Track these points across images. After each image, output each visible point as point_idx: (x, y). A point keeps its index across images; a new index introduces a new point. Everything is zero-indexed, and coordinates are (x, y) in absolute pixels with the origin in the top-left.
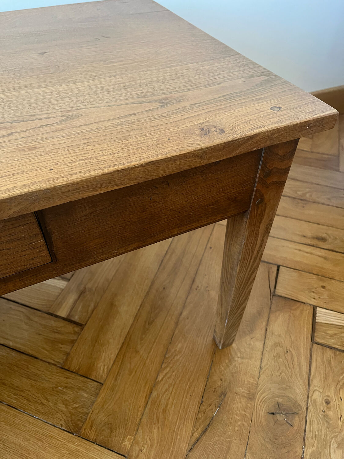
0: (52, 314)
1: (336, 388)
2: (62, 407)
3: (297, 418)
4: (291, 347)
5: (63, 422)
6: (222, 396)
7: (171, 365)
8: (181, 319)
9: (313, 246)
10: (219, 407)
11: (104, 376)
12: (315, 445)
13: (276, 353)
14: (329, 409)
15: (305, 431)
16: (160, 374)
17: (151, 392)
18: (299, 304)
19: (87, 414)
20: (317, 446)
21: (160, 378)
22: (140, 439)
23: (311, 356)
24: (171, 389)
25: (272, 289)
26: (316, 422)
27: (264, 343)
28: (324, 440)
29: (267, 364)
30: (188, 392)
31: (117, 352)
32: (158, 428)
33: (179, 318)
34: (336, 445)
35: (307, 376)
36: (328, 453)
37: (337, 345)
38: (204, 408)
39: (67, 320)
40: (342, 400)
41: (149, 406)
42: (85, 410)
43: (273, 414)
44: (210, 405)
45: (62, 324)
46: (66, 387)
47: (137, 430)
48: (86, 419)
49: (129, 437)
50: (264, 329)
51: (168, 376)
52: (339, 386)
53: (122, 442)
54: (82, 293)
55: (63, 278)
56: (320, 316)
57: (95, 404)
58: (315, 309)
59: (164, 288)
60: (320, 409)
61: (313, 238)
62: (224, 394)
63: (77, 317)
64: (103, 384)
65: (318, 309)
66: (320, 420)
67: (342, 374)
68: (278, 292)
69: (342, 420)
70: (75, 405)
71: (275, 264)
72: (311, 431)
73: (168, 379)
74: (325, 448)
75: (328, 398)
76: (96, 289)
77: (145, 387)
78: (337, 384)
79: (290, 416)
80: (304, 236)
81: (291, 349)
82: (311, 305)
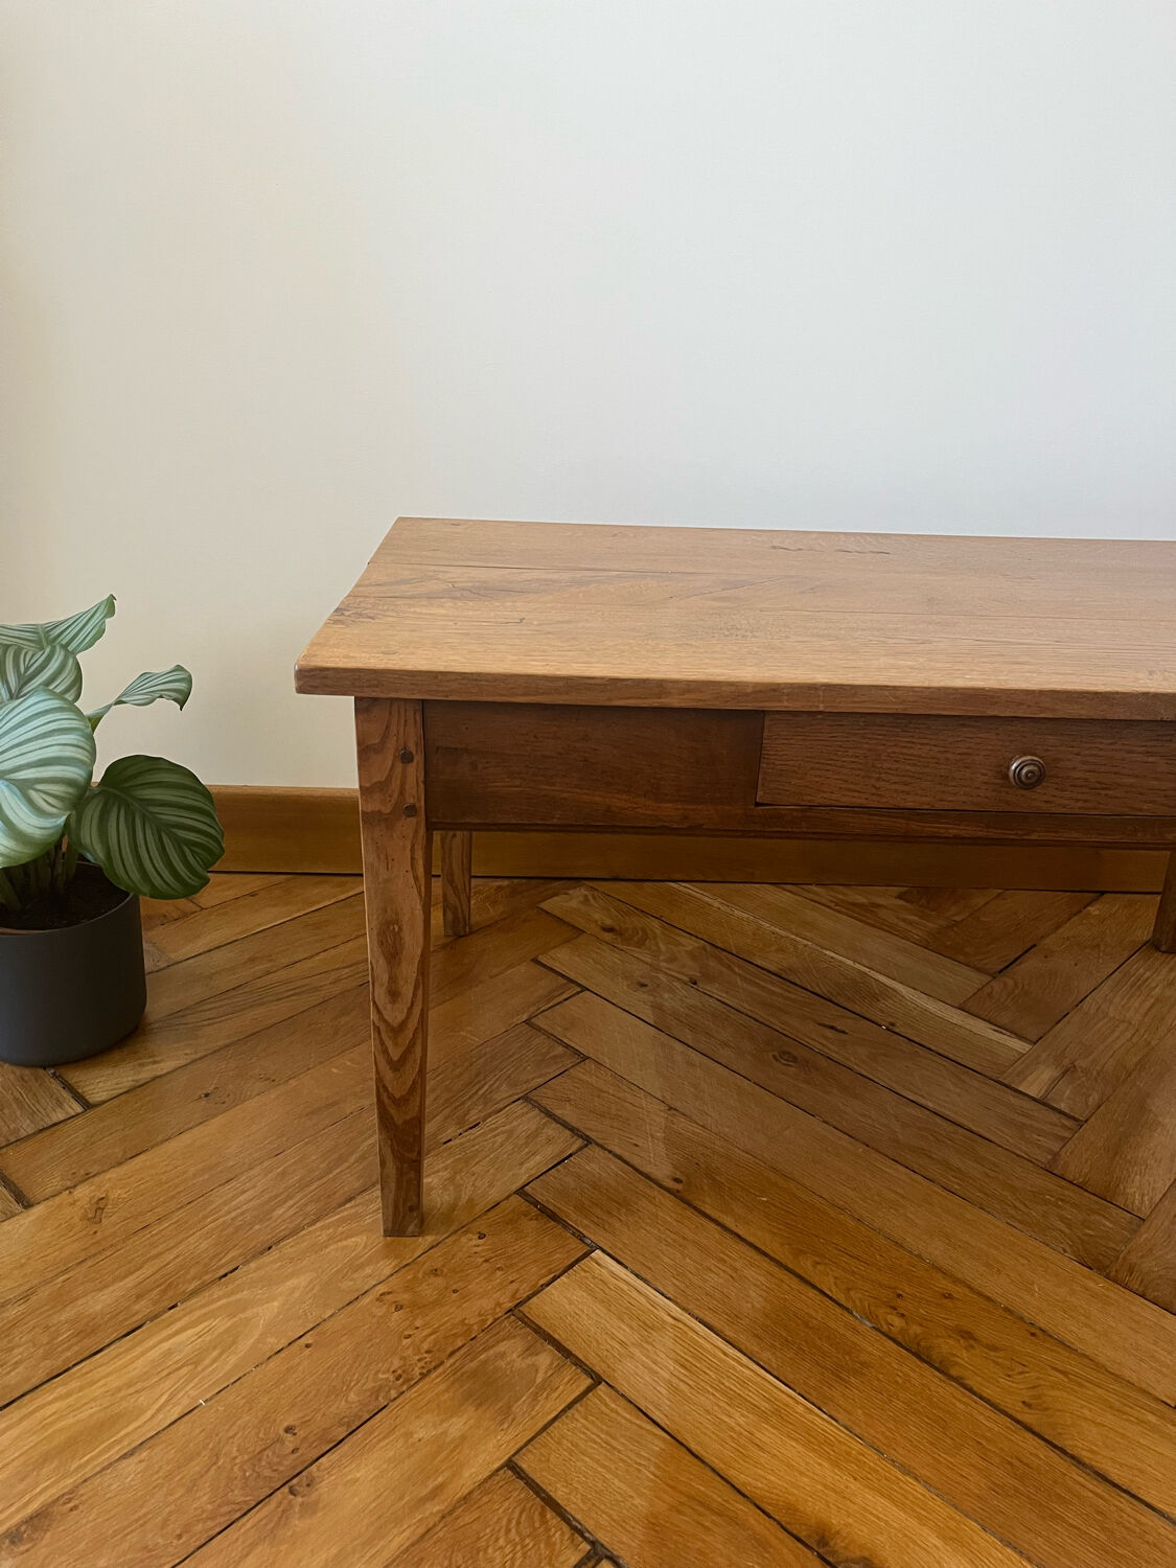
0: (1007, 1087)
2: (1061, 1226)
5: (1067, 1248)
11: (1146, 1210)
19: (1118, 1251)
31: (1168, 1183)
39: (1043, 1103)
42: (1113, 1245)
45: (1032, 1105)
46: (1062, 1200)
48: (1117, 1258)
54: (1068, 1071)
55: (1021, 1037)
57: (1133, 1243)
63: (1063, 1104)
64: (1144, 1220)
70: (1088, 1231)
76: (1098, 1074)
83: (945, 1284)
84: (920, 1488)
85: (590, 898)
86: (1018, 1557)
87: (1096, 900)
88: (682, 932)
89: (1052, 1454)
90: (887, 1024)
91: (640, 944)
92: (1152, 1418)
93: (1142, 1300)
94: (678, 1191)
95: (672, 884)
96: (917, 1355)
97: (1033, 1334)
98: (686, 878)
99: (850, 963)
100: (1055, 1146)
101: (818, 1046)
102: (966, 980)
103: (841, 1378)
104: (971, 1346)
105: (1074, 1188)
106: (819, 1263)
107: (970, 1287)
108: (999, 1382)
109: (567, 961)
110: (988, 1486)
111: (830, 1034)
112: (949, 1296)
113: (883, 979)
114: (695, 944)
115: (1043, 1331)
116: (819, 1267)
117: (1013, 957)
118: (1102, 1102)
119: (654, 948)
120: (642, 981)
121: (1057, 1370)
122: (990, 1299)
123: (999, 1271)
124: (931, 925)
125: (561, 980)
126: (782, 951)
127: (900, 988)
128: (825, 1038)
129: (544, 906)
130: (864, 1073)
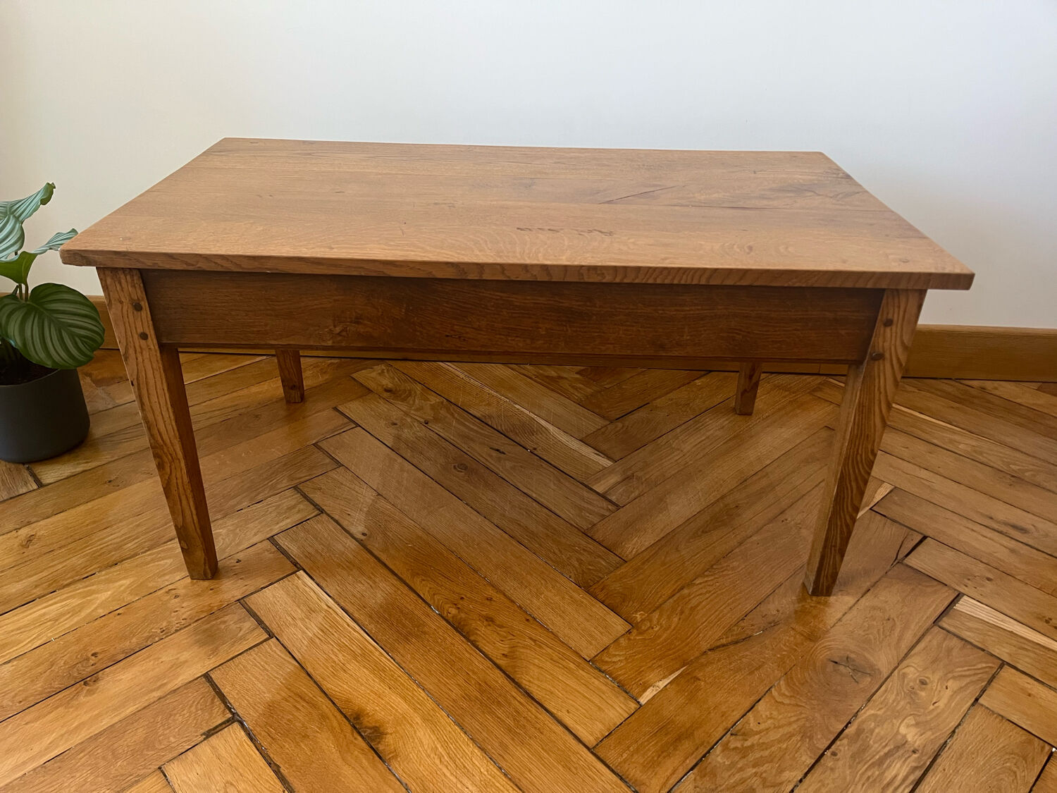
0: (586, 486)
1: (946, 675)
2: (576, 564)
3: (868, 679)
4: (898, 617)
5: (572, 575)
6: (773, 624)
7: (716, 576)
8: (747, 541)
9: (1001, 532)
10: (763, 631)
11: (630, 557)
12: (883, 711)
13: (871, 615)
14: (922, 690)
15: (874, 694)
16: (700, 579)
17: (682, 588)
18: (936, 582)
19: (602, 579)
20: (885, 712)
21: (697, 582)
22: (654, 619)
23: (923, 635)
24: (708, 595)
25: (900, 556)
26: (895, 693)
27: (858, 600)
28: (898, 711)
29: (851, 620)
30: (729, 605)
31: (653, 542)
32: (680, 619)
33: (746, 540)
34: (912, 722)
35: (906, 651)
36: (898, 724)
37: (975, 640)
38: (743, 624)
39: (603, 496)
40: (947, 688)
41: (675, 598)
42: (600, 575)
43: (836, 663)
44: (752, 625)
45: (596, 497)
46: (584, 550)
47: (654, 611)
48: (598, 582)
49: (642, 612)
50: (864, 589)
51: (709, 583)
52: (950, 675)
53: (633, 614)
54: (627, 479)
55: (609, 458)
56: (965, 605)
57: (613, 574)
58: (959, 596)
59: (737, 507)
60: (908, 684)
61: (1006, 524)
62: (776, 624)
63: (614, 497)
64: (626, 562)
65: (965, 597)
66: (903, 693)
67: (963, 667)
68: (907, 561)
69: (936, 705)
70: (590, 567)
71: (922, 534)
72: (883, 697)
73: (709, 585)
74: (895, 718)
75: (928, 681)
76: (645, 480)
77: (676, 582)
78: (950, 672)
79: (860, 674)
80: (991, 518)
81: (896, 619)
82: (955, 590)
83: (490, 592)
84: (423, 694)
85: (385, 371)
86: (459, 731)
87: (705, 375)
88: (433, 393)
89: (506, 681)
90: (531, 449)
91: (403, 400)
92: (572, 665)
93: (602, 605)
94: (362, 540)
95: (441, 363)
96: (456, 629)
97: (528, 620)
98: (449, 360)
99: (527, 412)
100: (595, 520)
102: (592, 423)
103: (408, 639)
104: (489, 625)
105: (595, 543)
106: (424, 580)
107: (504, 595)
108: (494, 643)
109: (354, 409)
110: (461, 695)
111: (494, 454)
112: (490, 599)
113: (543, 422)
114: (438, 400)
115: (535, 619)
116: (423, 582)
117: (630, 410)
118: (639, 496)
119: (411, 402)
120: (395, 421)
121: (531, 639)
122: (513, 601)
123: (526, 587)
124: (589, 390)
125: (346, 420)
126: (489, 404)
127: (551, 428)
128: (491, 456)
129: (354, 375)
130: (504, 477)
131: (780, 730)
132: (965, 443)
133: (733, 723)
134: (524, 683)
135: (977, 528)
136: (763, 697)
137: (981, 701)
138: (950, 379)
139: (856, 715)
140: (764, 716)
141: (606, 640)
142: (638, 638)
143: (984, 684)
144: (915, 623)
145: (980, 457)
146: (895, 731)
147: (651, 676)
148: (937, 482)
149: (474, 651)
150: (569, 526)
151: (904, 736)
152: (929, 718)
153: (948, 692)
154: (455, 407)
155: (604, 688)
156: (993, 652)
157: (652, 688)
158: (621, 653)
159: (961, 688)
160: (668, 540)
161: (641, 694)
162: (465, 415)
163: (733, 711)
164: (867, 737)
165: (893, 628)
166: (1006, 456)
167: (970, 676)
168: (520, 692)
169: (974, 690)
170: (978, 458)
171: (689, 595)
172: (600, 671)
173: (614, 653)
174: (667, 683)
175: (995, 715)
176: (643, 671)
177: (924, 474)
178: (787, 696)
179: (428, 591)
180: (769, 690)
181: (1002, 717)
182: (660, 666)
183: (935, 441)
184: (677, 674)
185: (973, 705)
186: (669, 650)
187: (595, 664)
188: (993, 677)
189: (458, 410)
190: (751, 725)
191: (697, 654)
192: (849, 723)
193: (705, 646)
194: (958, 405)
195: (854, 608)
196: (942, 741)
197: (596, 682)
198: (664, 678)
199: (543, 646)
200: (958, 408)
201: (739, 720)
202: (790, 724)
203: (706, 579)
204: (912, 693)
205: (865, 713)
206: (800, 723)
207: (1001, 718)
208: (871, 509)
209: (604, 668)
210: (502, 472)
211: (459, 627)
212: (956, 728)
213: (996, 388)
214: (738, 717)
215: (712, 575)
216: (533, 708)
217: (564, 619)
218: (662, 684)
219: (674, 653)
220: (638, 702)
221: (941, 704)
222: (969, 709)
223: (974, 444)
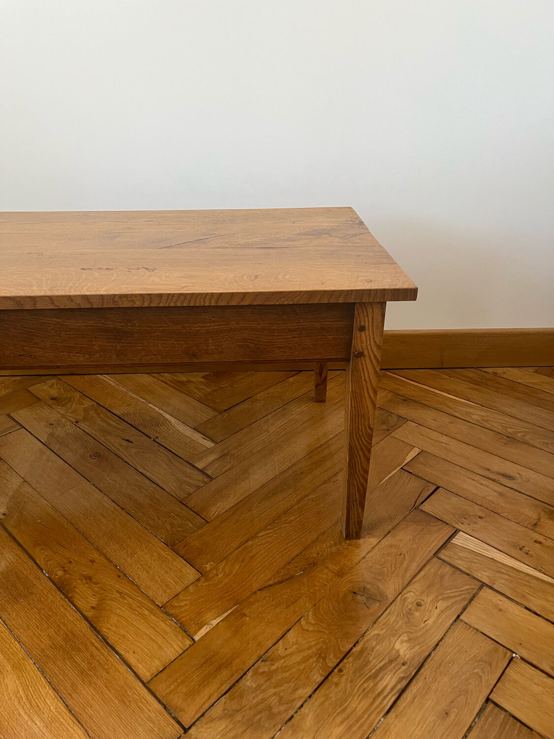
0: (190, 464)
1: (437, 597)
2: (169, 527)
3: (377, 604)
4: (407, 552)
5: (164, 536)
6: (312, 565)
7: (276, 529)
8: (305, 499)
9: (494, 480)
10: (304, 571)
11: (213, 518)
12: (384, 630)
13: (388, 552)
14: (417, 610)
15: (380, 617)
16: (263, 532)
17: (247, 541)
18: (441, 523)
19: (186, 537)
20: (386, 632)
21: (260, 535)
22: (220, 568)
23: (425, 565)
24: (266, 545)
25: (418, 503)
26: (396, 614)
27: (380, 541)
28: (396, 630)
29: (372, 557)
30: (281, 552)
31: (232, 505)
32: (240, 566)
34: (406, 639)
35: (409, 579)
36: (394, 641)
37: (463, 567)
38: (289, 567)
39: (202, 471)
40: (436, 608)
41: (240, 549)
42: (185, 534)
43: (355, 593)
44: (296, 567)
45: (196, 472)
46: (177, 515)
47: (222, 561)
48: (183, 540)
49: (211, 563)
50: (387, 531)
51: (269, 535)
52: (440, 597)
53: (204, 565)
54: (223, 456)
55: (212, 440)
56: (460, 540)
57: (196, 533)
58: (457, 531)
59: (302, 472)
60: (407, 606)
61: (499, 474)
62: (314, 564)
63: (210, 471)
64: (208, 522)
65: (461, 533)
66: (402, 614)
67: (451, 589)
68: (423, 507)
69: (426, 623)
70: (179, 529)
71: (435, 485)
72: (386, 619)
73: (269, 537)
74: (393, 636)
75: (422, 602)
76: (237, 456)
77: (244, 536)
78: (440, 595)
79: (371, 600)
80: (488, 470)
81: (406, 554)
82: (454, 527)
83: (95, 555)
84: (18, 646)
85: (55, 384)
86: (40, 675)
87: (297, 374)
88: (87, 399)
89: (89, 630)
90: (154, 437)
91: (63, 405)
92: (146, 612)
93: (181, 559)
95: (100, 376)
96: (58, 588)
99: (157, 409)
100: (191, 490)
101: (114, 448)
102: (205, 414)
103: (17, 600)
104: (87, 583)
105: (187, 510)
106: (43, 549)
107: (106, 557)
108: (87, 598)
109: (23, 415)
110: (49, 644)
111: (125, 443)
112: (93, 561)
113: (168, 417)
114: (90, 404)
115: (125, 575)
116: (42, 551)
117: (237, 403)
118: (229, 469)
119: (69, 406)
120: (53, 423)
121: (118, 592)
122: (111, 562)
123: (124, 549)
124: (208, 390)
125: (14, 423)
126: (129, 405)
127: (172, 420)
128: (121, 445)
129: (30, 389)
130: (128, 461)
131: (302, 653)
132: (477, 414)
133: (266, 651)
134: (104, 630)
135: (477, 478)
136: (293, 626)
137: (462, 617)
138: (474, 368)
139: (363, 635)
140: (291, 643)
141: (178, 589)
142: (204, 584)
143: (467, 602)
144: (419, 556)
145: (487, 424)
146: (392, 647)
147: (209, 615)
148: (453, 445)
149: (70, 606)
150: (170, 496)
151: (398, 651)
152: (419, 634)
153: (437, 612)
154: (102, 409)
155: (168, 629)
156: (476, 576)
157: (206, 626)
158: (188, 598)
159: (448, 607)
160: (245, 503)
161: (196, 632)
162: (109, 414)
163: (267, 640)
164: (369, 654)
165: (402, 562)
166: (505, 422)
167: (455, 596)
168: (99, 638)
169: (458, 608)
170: (486, 425)
171: (253, 545)
172: (168, 615)
173: (182, 598)
174: (219, 621)
175: (472, 629)
176: (202, 612)
177: (444, 439)
178: (312, 624)
179: (44, 558)
180: (300, 619)
181: (477, 630)
182: (217, 607)
183: (456, 414)
184: (229, 612)
185: (455, 621)
186: (227, 592)
187: (164, 609)
188: (474, 597)
189: (104, 410)
190: (280, 651)
191: (249, 594)
192: (357, 642)
193: (256, 586)
194: (476, 387)
195: (377, 548)
196: (427, 654)
197: (163, 625)
198: (218, 617)
199: (126, 597)
200: (476, 389)
201: (270, 649)
202: (310, 648)
203: (267, 532)
204: (410, 613)
205: (370, 634)
206: (318, 646)
207: (475, 631)
208: (402, 468)
209: (172, 612)
210: (126, 457)
211: (63, 588)
212: (439, 642)
213: (505, 373)
214: (271, 645)
215: (272, 529)
216: (106, 651)
217: (148, 572)
218: (214, 623)
219: (230, 595)
220: (193, 639)
221: (430, 622)
222: (452, 624)
223: (483, 414)
